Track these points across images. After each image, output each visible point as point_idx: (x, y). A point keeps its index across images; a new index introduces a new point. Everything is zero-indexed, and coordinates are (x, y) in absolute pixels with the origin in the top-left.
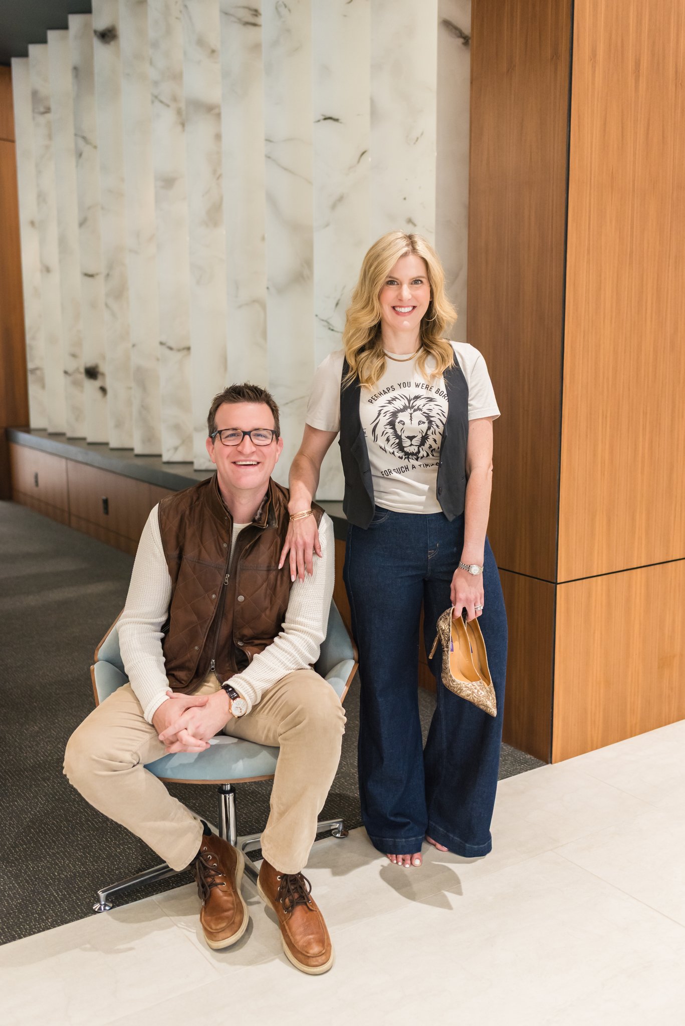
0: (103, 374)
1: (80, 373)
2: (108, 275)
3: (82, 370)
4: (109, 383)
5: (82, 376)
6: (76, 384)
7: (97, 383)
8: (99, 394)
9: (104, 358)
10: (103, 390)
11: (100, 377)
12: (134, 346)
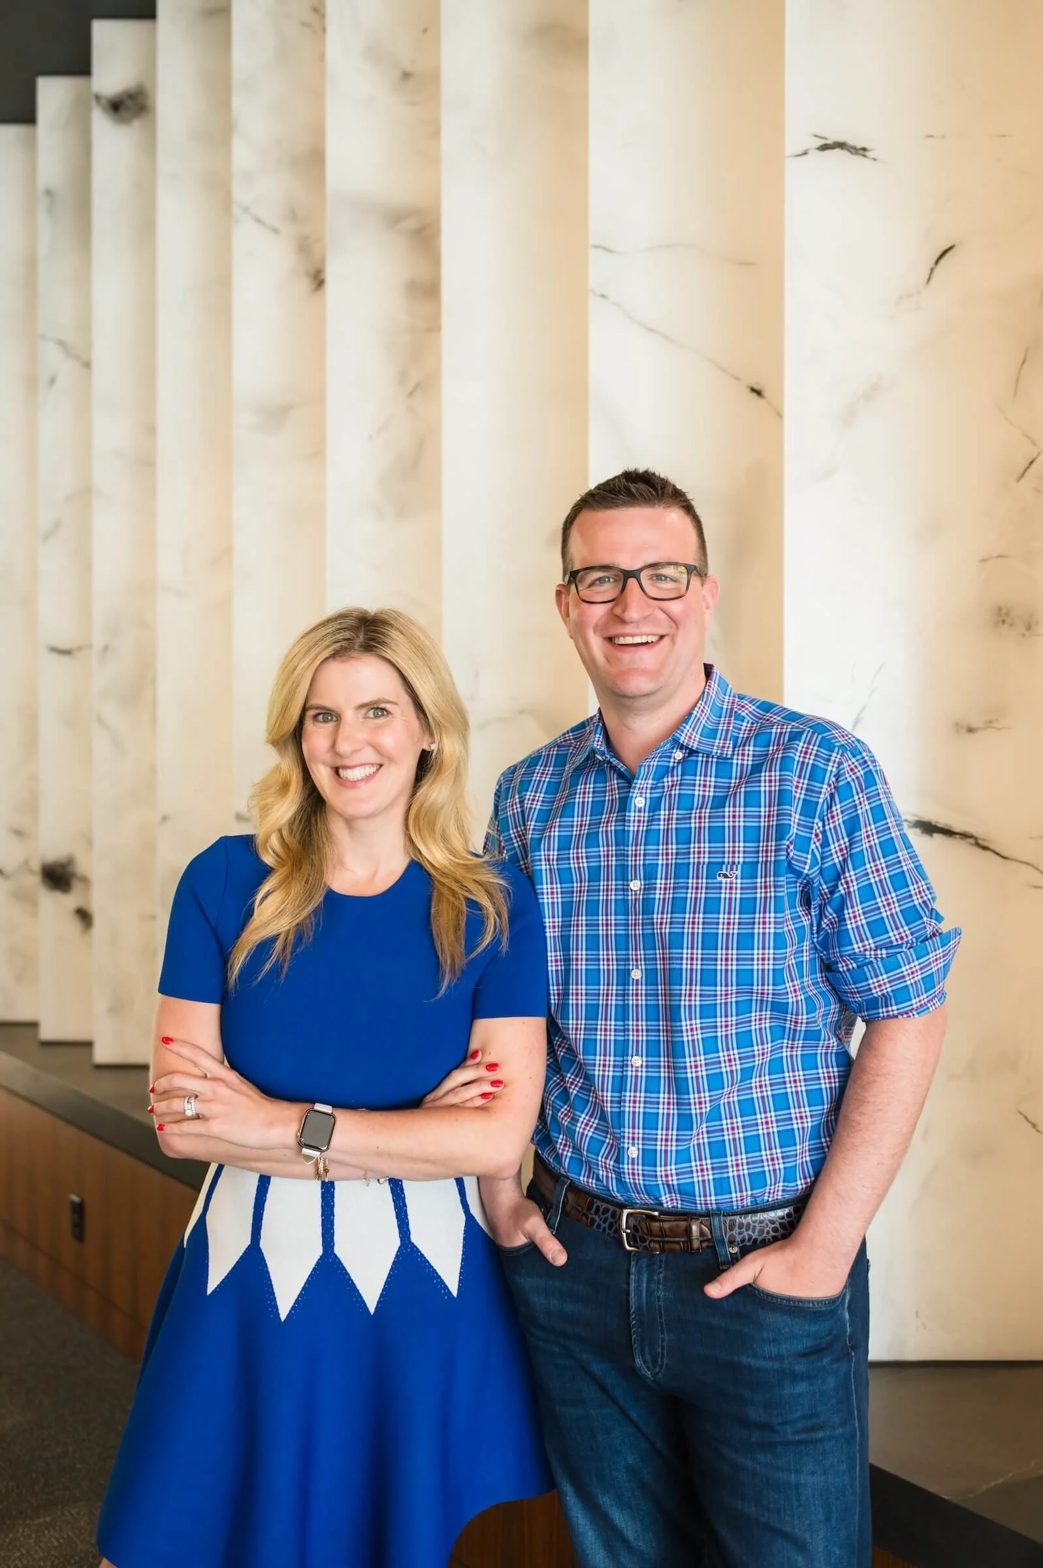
0: (85, 880)
1: (32, 872)
2: (106, 649)
3: (36, 866)
4: (98, 905)
5: (34, 881)
6: (22, 897)
7: (71, 900)
8: (73, 925)
9: (89, 842)
10: (84, 916)
11: (76, 886)
12: (164, 819)
